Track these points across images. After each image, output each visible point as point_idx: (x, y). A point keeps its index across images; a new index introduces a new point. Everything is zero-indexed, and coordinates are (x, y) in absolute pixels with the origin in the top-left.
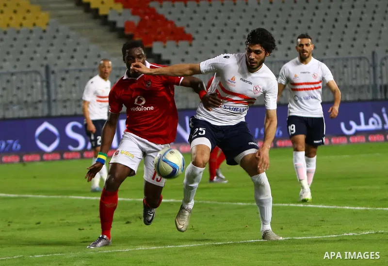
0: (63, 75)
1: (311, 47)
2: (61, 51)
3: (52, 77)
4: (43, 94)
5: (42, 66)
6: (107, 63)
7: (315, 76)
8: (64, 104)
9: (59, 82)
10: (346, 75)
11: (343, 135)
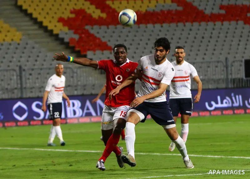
0: (31, 72)
1: (184, 54)
2: (29, 57)
3: (23, 73)
4: (17, 84)
5: (17, 66)
6: (60, 66)
7: (186, 73)
8: (31, 90)
9: (28, 76)
10: (209, 72)
11: (207, 110)
